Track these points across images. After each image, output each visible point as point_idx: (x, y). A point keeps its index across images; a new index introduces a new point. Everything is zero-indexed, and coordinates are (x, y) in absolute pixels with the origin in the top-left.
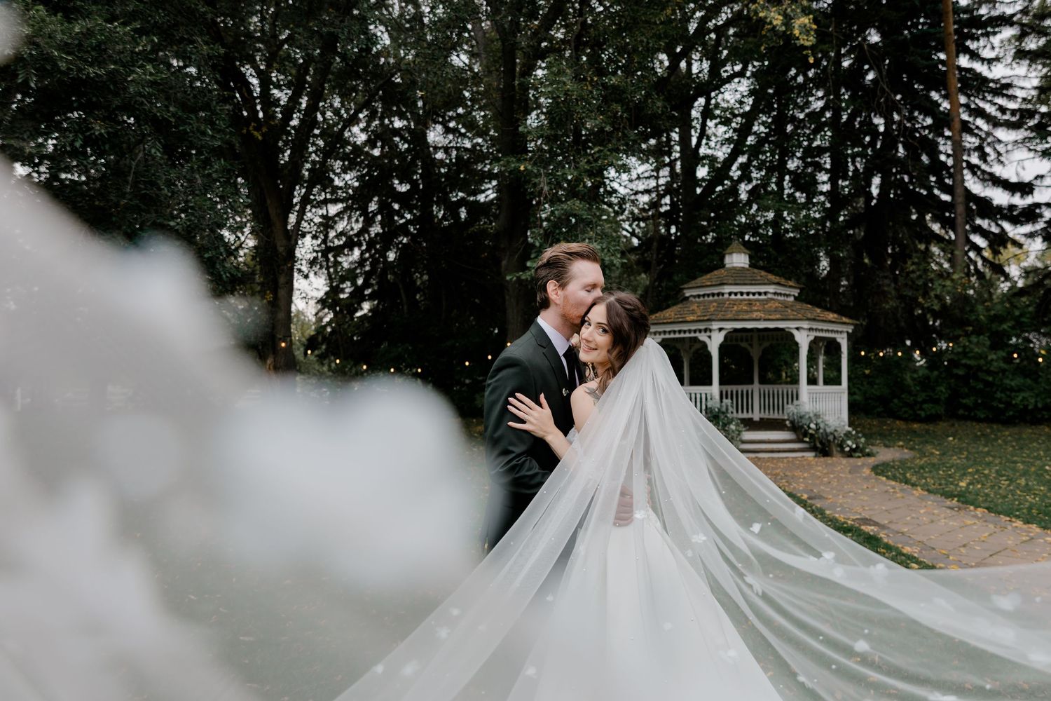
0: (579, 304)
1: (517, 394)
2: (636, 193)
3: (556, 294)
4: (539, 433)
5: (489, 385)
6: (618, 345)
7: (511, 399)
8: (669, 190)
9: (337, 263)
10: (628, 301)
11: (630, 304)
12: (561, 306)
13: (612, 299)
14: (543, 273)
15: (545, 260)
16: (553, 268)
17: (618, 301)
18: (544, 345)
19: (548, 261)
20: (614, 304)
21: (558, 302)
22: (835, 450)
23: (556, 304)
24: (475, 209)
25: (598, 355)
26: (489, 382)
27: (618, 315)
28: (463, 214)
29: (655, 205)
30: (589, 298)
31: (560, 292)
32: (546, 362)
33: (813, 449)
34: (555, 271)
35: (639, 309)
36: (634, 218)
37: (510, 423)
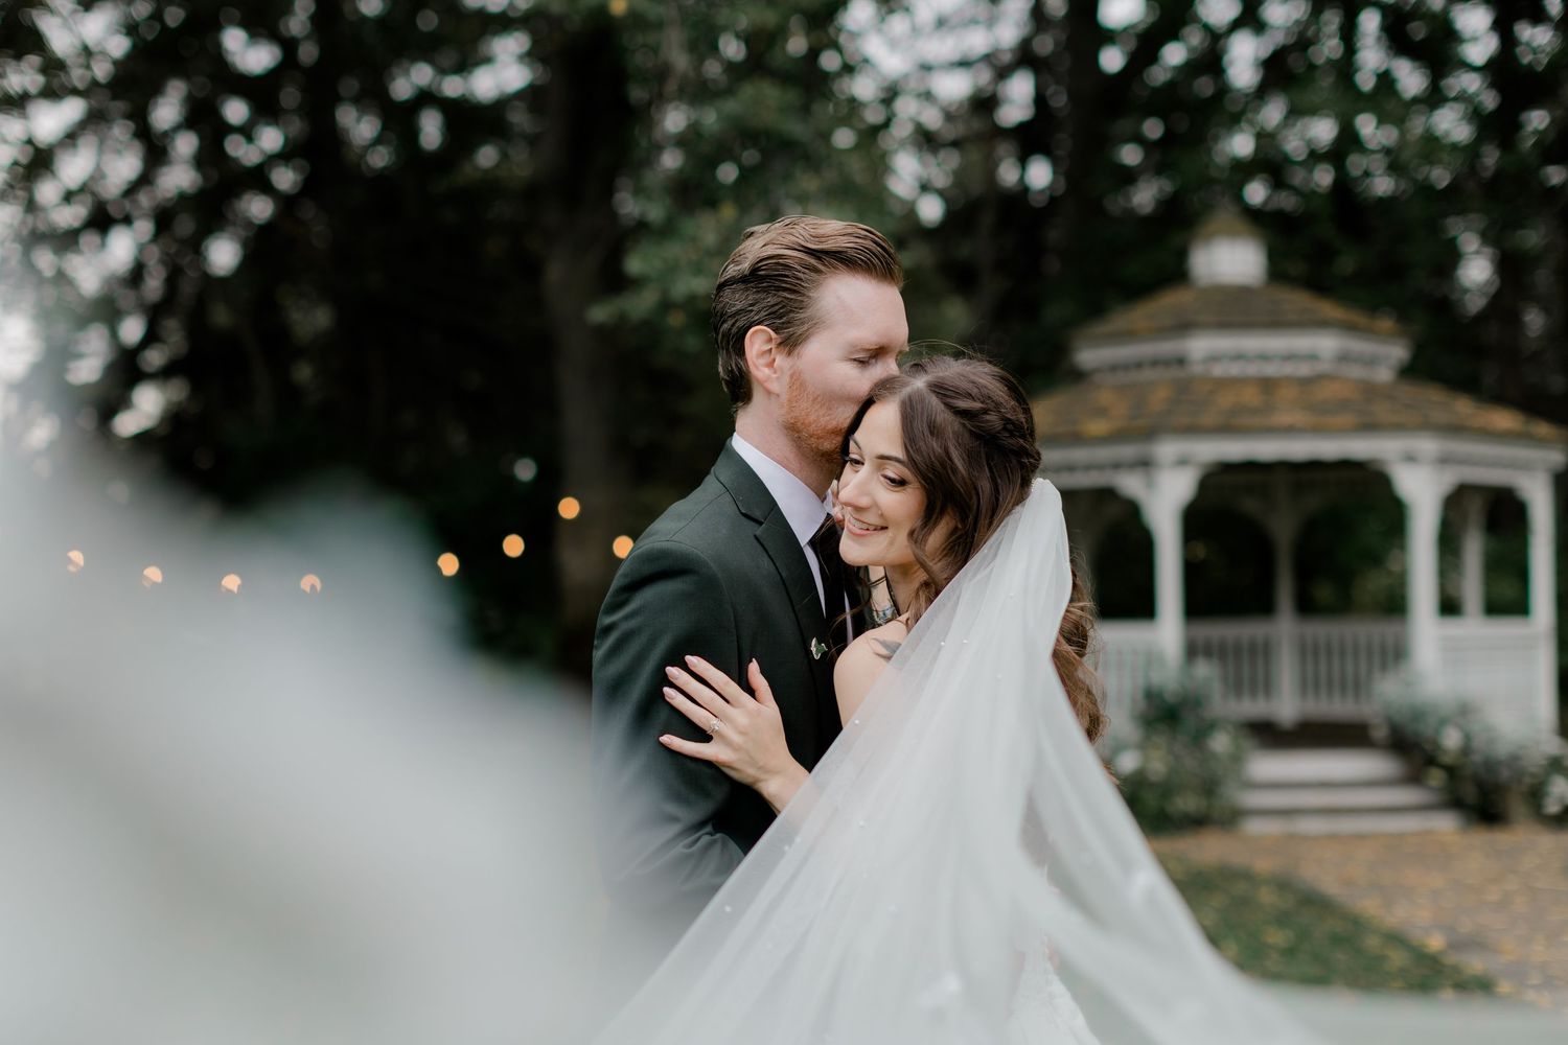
0: (831, 398)
1: (689, 658)
2: (926, 68)
3: (771, 364)
4: (746, 772)
5: (609, 629)
6: (942, 513)
7: (673, 672)
8: (1025, 57)
9: (62, 278)
10: (964, 385)
11: (969, 396)
12: (784, 397)
13: (919, 383)
14: (736, 300)
15: (745, 266)
16: (766, 290)
17: (939, 389)
18: (757, 514)
19: (754, 270)
20: (922, 400)
21: (774, 387)
22: (1517, 807)
23: (769, 393)
24: (469, 120)
25: (891, 543)
26: (608, 620)
27: (934, 429)
28: (431, 130)
29: (984, 104)
30: (861, 381)
31: (780, 360)
32: (765, 562)
33: (1453, 802)
34: (771, 300)
35: (998, 405)
36: (926, 140)
37: (666, 739)
